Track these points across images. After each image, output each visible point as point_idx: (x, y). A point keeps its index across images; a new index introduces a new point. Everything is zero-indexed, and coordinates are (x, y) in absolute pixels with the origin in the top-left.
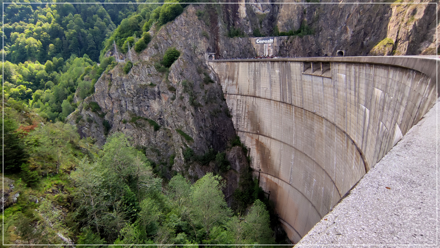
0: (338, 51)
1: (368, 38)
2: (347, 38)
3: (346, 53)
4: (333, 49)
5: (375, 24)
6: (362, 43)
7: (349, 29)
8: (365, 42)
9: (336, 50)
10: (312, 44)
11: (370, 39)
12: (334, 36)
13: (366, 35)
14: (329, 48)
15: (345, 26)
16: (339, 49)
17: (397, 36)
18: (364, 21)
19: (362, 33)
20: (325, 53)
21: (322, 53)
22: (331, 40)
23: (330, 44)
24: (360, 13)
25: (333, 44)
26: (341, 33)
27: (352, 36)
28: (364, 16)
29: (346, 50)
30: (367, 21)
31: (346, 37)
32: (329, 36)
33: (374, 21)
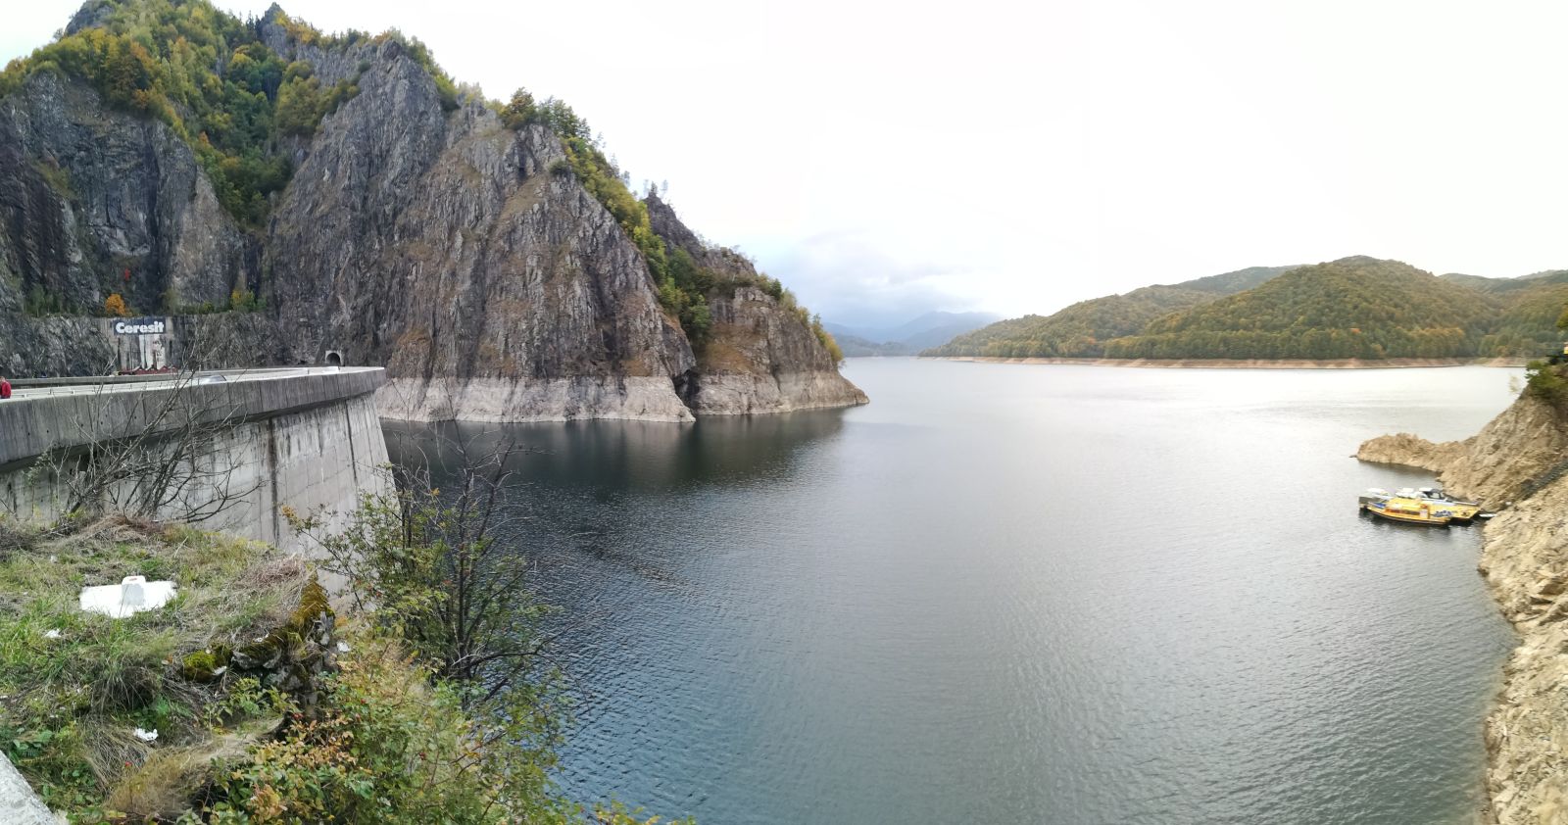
0: (328, 353)
1: (385, 325)
2: (343, 321)
3: (346, 359)
4: (317, 348)
5: (391, 294)
6: (376, 336)
7: (343, 302)
8: (380, 333)
9: (323, 352)
10: (264, 336)
11: (389, 325)
12: (314, 317)
13: (379, 316)
14: (305, 344)
15: (334, 296)
16: (330, 348)
17: (434, 322)
18: (371, 285)
19: (371, 313)
20: (299, 358)
21: (291, 358)
22: (307, 325)
23: (307, 337)
24: (360, 268)
25: (315, 335)
26: (328, 312)
27: (353, 319)
28: (368, 275)
29: (345, 351)
30: (376, 287)
31: (341, 319)
32: (303, 317)
33: (390, 288)
